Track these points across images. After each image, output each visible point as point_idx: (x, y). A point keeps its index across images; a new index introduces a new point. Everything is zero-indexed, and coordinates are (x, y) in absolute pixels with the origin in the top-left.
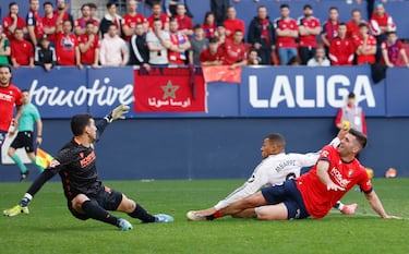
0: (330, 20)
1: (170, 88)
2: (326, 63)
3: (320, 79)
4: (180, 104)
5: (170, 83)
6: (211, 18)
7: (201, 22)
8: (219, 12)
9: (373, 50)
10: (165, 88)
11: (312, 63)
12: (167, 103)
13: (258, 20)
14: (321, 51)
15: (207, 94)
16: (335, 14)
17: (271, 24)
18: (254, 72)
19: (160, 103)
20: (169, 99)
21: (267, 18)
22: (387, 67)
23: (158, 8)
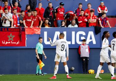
0: (79, 8)
1: (11, 37)
2: (76, 26)
3: (73, 33)
4: (15, 43)
5: (11, 34)
6: (29, 7)
7: (24, 9)
8: (32, 5)
9: (95, 21)
10: (9, 37)
11: (70, 26)
12: (10, 43)
13: (48, 8)
14: (74, 21)
15: (26, 39)
16: (81, 6)
17: (54, 10)
18: (46, 30)
19: (7, 43)
20: (10, 41)
21: (53, 7)
22: (101, 27)
23: (7, 4)
